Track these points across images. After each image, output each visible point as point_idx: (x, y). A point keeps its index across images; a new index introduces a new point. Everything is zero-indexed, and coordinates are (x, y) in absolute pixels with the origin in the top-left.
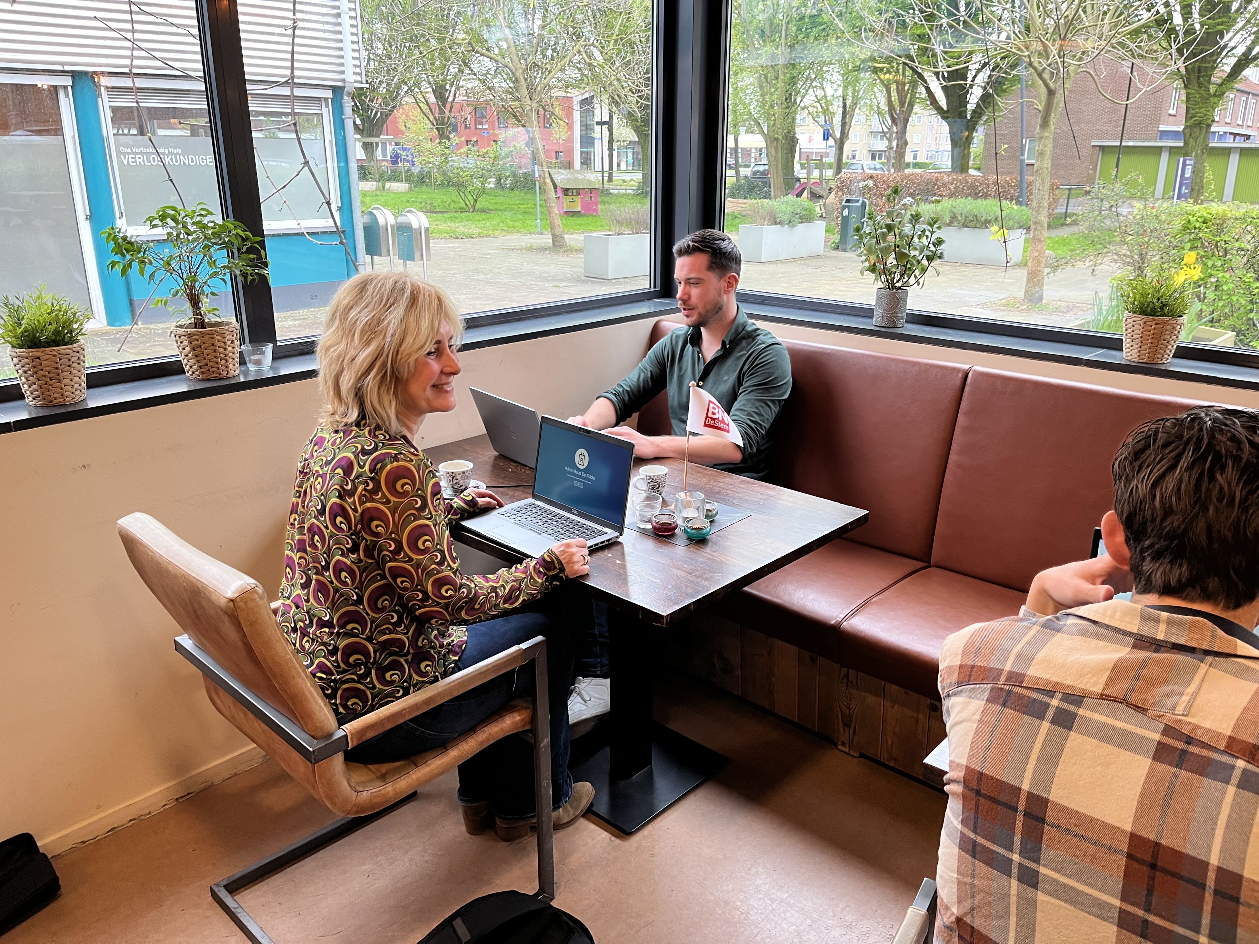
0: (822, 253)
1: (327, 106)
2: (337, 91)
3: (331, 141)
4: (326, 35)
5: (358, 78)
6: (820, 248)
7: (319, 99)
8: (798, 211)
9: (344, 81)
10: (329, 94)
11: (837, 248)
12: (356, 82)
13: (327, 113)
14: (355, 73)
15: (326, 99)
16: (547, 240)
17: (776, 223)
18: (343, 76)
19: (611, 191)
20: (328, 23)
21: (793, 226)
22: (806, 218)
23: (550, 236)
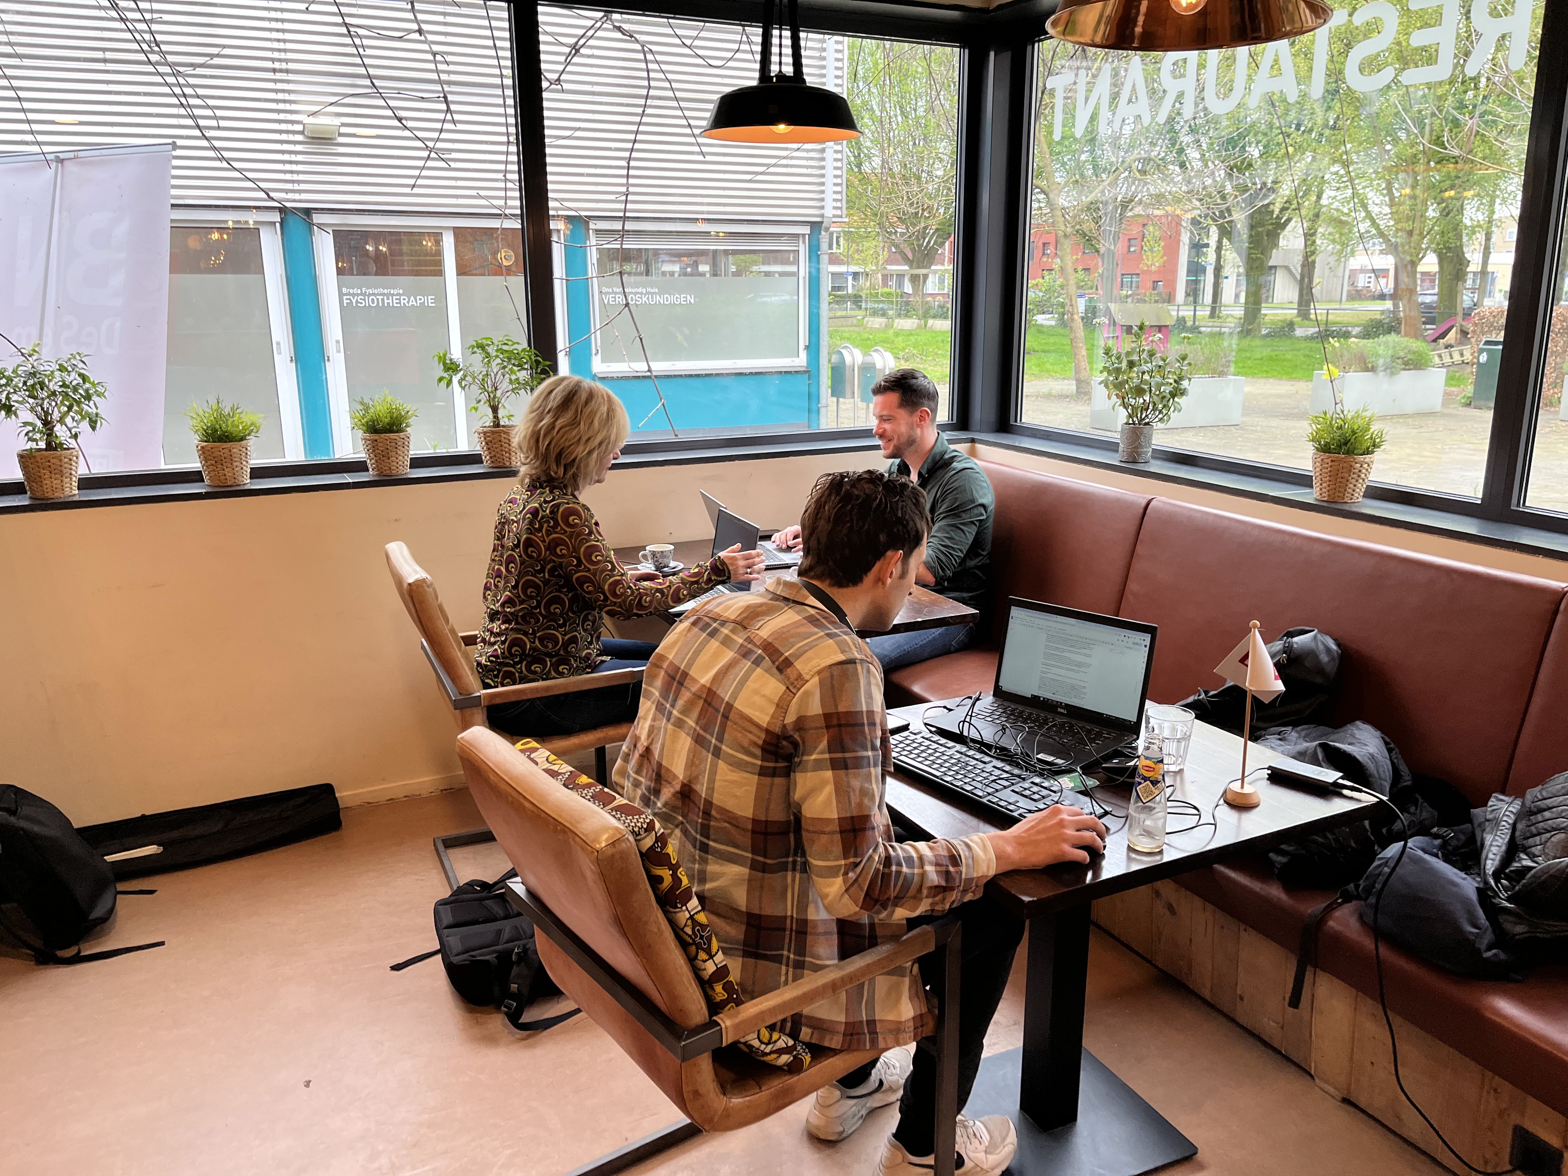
0: (1438, 408)
1: (804, 242)
2: (816, 226)
3: (804, 278)
4: (810, 171)
5: (839, 212)
6: (1436, 401)
7: (797, 236)
8: (1402, 354)
9: (822, 216)
10: (806, 230)
11: (1468, 405)
12: (834, 216)
13: (803, 249)
14: (835, 208)
15: (804, 235)
16: (1070, 386)
17: (1367, 370)
18: (822, 211)
19: (1202, 329)
20: (812, 159)
21: (1392, 374)
22: (1415, 363)
23: (1074, 382)
